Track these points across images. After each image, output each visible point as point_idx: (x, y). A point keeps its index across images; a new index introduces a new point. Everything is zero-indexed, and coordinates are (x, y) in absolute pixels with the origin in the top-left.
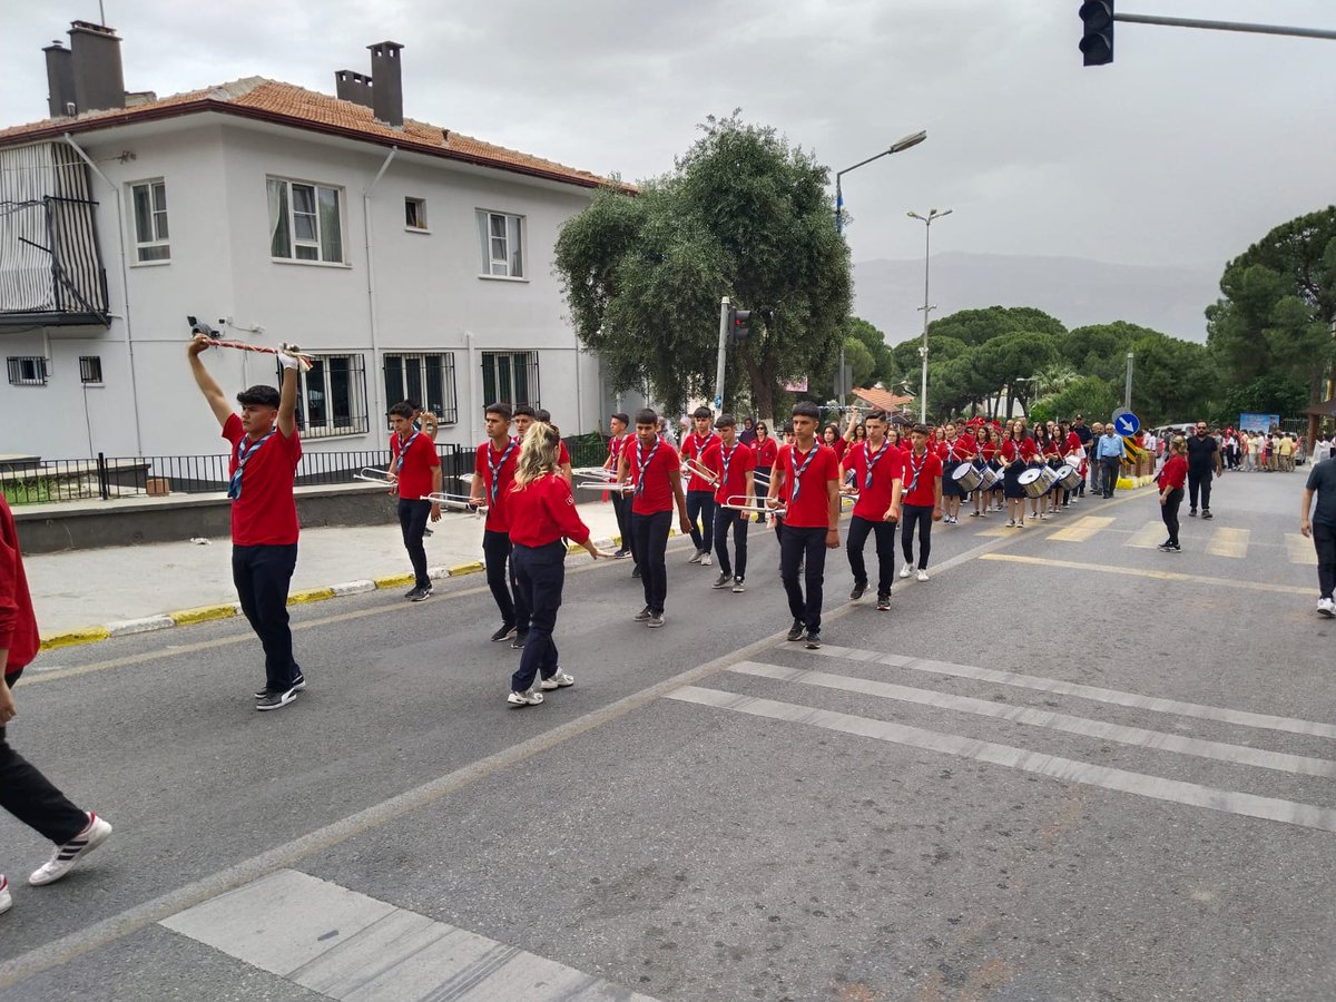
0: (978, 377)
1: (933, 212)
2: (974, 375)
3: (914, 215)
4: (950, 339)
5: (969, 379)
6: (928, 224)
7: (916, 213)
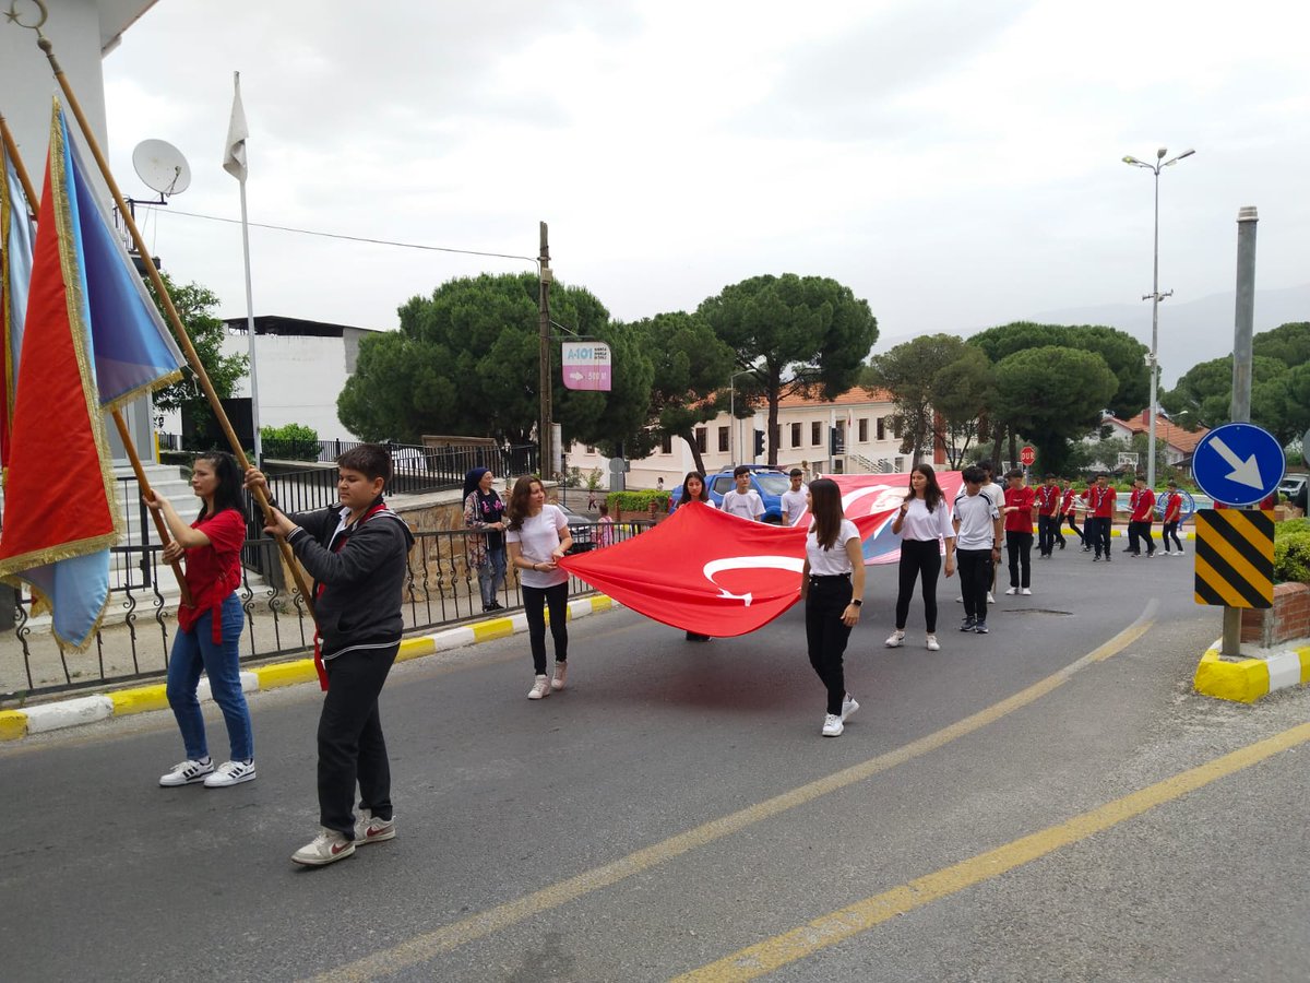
0: (1297, 406)
1: (1162, 154)
2: (1289, 403)
3: (1133, 161)
4: (1265, 359)
5: (1283, 410)
6: (1157, 174)
7: (1137, 158)
